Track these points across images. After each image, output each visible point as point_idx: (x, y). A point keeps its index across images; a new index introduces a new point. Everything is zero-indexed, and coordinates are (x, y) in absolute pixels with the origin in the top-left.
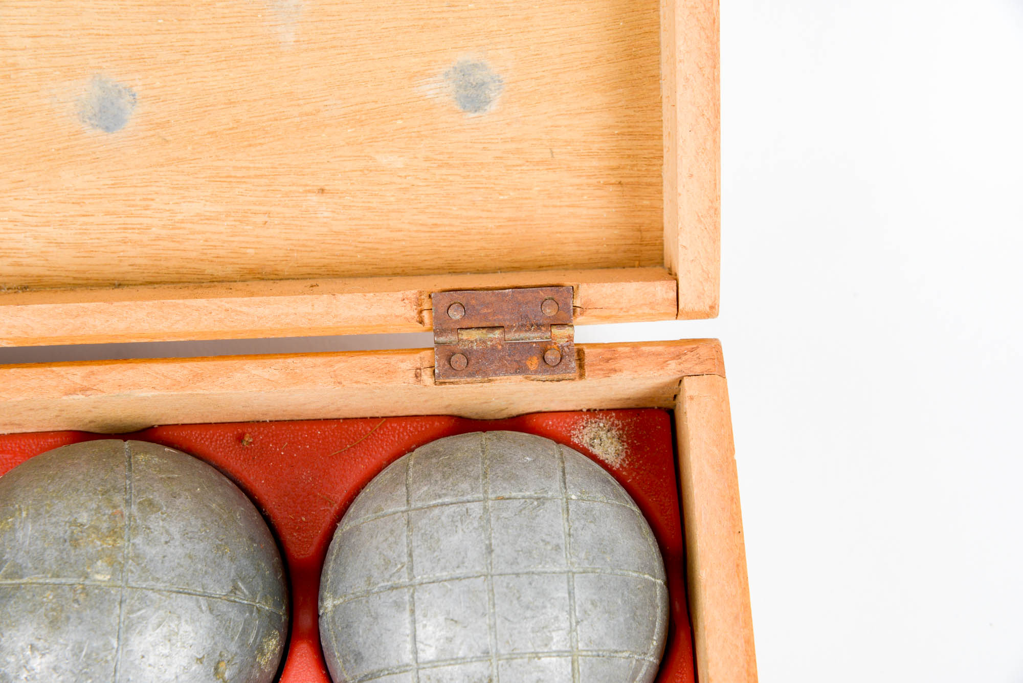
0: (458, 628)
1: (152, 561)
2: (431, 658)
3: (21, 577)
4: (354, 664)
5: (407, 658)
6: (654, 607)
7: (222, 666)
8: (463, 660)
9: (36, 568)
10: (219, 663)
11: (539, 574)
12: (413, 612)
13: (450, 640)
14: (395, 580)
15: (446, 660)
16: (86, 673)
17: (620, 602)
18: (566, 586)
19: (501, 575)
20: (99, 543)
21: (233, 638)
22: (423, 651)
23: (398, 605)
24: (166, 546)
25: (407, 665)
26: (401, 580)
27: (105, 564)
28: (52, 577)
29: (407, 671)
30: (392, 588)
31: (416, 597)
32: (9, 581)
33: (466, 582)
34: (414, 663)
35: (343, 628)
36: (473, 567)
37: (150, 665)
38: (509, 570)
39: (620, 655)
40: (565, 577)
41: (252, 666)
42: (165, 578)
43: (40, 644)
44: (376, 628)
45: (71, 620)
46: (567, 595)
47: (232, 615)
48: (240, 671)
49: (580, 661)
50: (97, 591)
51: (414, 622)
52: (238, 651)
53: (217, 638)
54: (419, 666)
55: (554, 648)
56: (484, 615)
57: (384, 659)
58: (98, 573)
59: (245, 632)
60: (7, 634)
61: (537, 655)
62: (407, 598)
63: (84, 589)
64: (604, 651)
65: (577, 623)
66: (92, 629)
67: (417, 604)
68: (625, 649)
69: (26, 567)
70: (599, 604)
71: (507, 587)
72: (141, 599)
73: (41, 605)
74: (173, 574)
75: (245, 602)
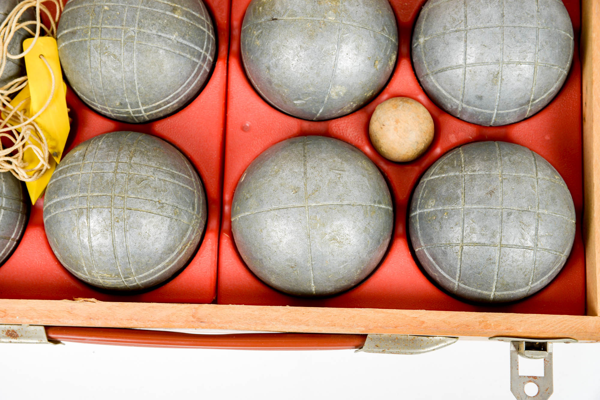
0: (486, 49)
1: (352, 13)
2: (472, 62)
3: (296, 16)
4: (434, 66)
5: (461, 62)
6: (570, 48)
7: (377, 62)
8: (487, 64)
9: (303, 13)
10: (376, 61)
11: (524, 27)
12: (466, 42)
13: (482, 54)
14: (458, 28)
15: (479, 63)
16: (323, 59)
17: (557, 43)
18: (535, 33)
19: (507, 27)
20: (330, 3)
21: (382, 51)
22: (469, 59)
23: (459, 39)
24: (357, 7)
25: (461, 65)
26: (461, 28)
27: (332, 13)
28: (310, 17)
29: (460, 68)
30: (456, 31)
31: (468, 35)
32: (290, 18)
33: (491, 29)
34: (464, 64)
35: (429, 50)
36: (495, 22)
37: (350, 58)
38: (511, 25)
39: (554, 67)
40: (535, 30)
41: (387, 65)
42: (357, 21)
43: (304, 46)
44: (447, 49)
45: (318, 36)
46: (535, 38)
47: (382, 41)
48: (383, 66)
49: (538, 68)
50: (329, 24)
51: (466, 46)
52: (383, 57)
53: (376, 50)
54: (466, 65)
55: (528, 61)
56: (498, 44)
57: (450, 63)
58: (329, 16)
59: (386, 50)
60: (290, 41)
61: (520, 63)
62: (463, 35)
63: (324, 22)
64: (548, 64)
65: (539, 50)
66: (328, 41)
67: (468, 38)
68: (557, 65)
69: (298, 12)
70: (548, 43)
71: (510, 32)
72: (348, 29)
73: (305, 28)
74: (360, 19)
75: (387, 36)
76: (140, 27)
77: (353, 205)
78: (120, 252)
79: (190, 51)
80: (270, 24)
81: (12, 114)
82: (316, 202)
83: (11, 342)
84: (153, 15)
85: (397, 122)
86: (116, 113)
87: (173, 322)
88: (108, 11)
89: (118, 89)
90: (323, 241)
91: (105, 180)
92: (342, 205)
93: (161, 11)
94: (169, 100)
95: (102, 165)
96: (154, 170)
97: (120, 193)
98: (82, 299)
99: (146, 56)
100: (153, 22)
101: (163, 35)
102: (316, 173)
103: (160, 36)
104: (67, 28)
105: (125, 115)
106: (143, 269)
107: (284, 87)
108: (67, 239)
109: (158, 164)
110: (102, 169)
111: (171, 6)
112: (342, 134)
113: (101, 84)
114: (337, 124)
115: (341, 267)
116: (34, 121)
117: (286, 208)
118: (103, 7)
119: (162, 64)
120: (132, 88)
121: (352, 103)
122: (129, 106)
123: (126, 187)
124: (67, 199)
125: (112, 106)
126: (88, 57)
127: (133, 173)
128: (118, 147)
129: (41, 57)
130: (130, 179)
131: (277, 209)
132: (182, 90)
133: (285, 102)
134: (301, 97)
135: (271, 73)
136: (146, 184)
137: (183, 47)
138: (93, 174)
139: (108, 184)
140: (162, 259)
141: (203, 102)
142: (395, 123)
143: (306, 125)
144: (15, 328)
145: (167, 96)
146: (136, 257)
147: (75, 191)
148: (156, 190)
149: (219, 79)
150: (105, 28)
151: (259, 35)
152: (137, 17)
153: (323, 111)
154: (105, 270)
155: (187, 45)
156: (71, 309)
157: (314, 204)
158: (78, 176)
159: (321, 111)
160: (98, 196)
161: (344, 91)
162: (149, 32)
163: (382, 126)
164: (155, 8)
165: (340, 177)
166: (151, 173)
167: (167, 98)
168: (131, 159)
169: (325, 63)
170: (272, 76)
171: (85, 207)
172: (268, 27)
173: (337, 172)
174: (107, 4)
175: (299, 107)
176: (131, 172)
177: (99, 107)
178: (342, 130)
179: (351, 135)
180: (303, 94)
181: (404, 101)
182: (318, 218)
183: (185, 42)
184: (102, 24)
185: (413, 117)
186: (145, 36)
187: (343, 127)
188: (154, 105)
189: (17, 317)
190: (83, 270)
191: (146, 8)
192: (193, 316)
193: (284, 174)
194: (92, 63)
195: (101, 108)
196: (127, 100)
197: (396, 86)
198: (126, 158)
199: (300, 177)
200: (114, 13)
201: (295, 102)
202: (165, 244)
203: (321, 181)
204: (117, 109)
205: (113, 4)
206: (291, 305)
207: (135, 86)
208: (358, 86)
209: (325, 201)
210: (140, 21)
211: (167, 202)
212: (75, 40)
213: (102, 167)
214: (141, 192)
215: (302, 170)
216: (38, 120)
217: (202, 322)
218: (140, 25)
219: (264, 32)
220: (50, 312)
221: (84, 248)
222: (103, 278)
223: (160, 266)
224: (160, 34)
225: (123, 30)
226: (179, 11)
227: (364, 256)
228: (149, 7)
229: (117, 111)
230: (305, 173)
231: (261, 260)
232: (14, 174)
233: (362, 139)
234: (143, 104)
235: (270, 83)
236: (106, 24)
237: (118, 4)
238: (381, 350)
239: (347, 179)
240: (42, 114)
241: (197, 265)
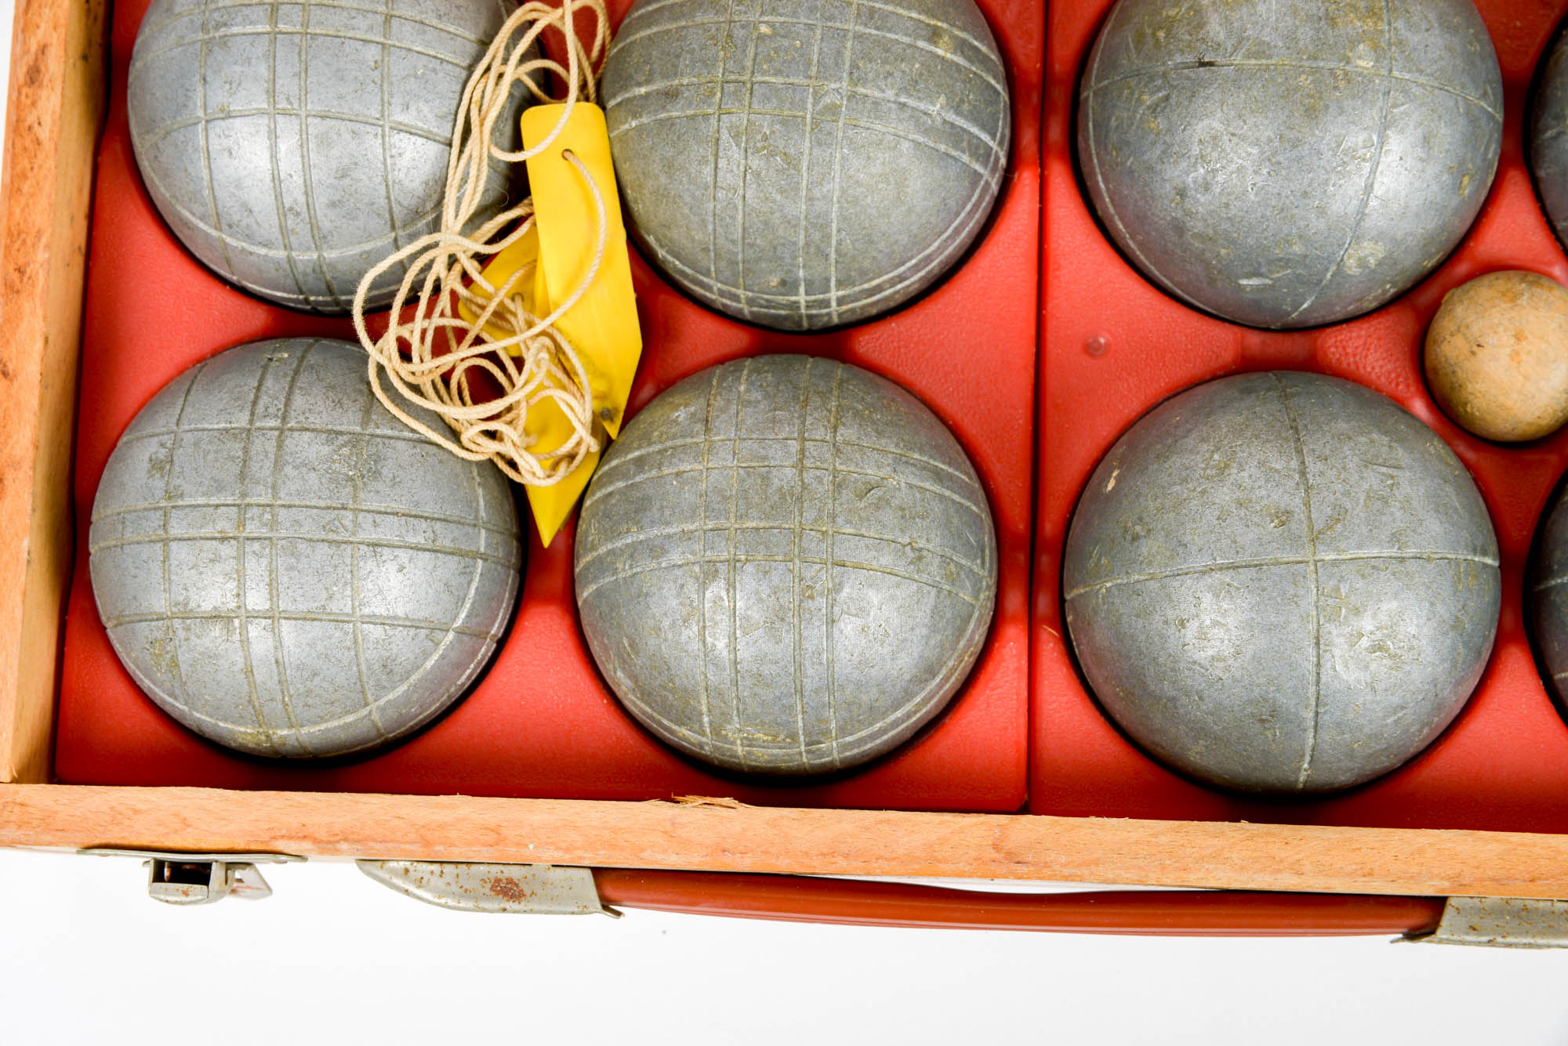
1: (1415, 49)
3: (1270, 57)
7: (1465, 180)
9: (1288, 48)
10: (1464, 176)
16: (1340, 171)
20: (1359, 24)
21: (1480, 150)
24: (1426, 35)
27: (1367, 49)
28: (1308, 59)
32: (1253, 61)
37: (1406, 169)
41: (1484, 187)
42: (1428, 71)
43: (1291, 135)
45: (1330, 110)
47: (1483, 123)
48: (1477, 190)
50: (1360, 79)
53: (1468, 147)
58: (1360, 58)
60: (1250, 122)
63: (1346, 75)
66: (1354, 123)
69: (1275, 47)
72: (1405, 92)
73: (1296, 90)
74: (1435, 67)
75: (1490, 109)
76: (855, 82)
77: (1429, 560)
78: (813, 675)
79: (969, 144)
80: (1193, 75)
81: (492, 307)
82: (1338, 550)
83: (504, 910)
84: (887, 51)
85: (1519, 337)
86: (761, 306)
87: (945, 861)
88: (770, 37)
89: (784, 245)
90: (1352, 654)
91: (774, 487)
92: (1402, 560)
93: (906, 40)
94: (904, 272)
95: (764, 448)
96: (895, 459)
97: (816, 521)
98: (700, 800)
99: (869, 158)
100: (888, 68)
101: (911, 102)
102: (1331, 474)
103: (904, 105)
104: (648, 82)
105: (783, 312)
106: (859, 721)
107: (1221, 241)
108: (665, 640)
109: (902, 445)
110: (764, 458)
111: (928, 25)
112: (1353, 367)
113: (740, 230)
114: (1339, 338)
115: (1389, 721)
116: (552, 325)
117: (1256, 566)
118: (756, 28)
119: (906, 179)
120: (823, 242)
121: (1388, 286)
122: (802, 289)
123: (830, 506)
124: (669, 536)
125: (756, 289)
126: (711, 158)
127: (843, 467)
128: (796, 398)
129: (567, 154)
130: (840, 486)
131: (1228, 568)
132: (938, 248)
133: (1212, 281)
134: (1264, 270)
135: (1187, 206)
136: (880, 499)
137: (956, 136)
138: (741, 471)
139: (783, 497)
140: (908, 695)
141: (983, 277)
142: (1513, 341)
143: (1254, 340)
144: (515, 873)
145: (903, 264)
146: (848, 692)
147: (692, 517)
148: (906, 516)
149: (1025, 216)
150: (763, 82)
151: (1157, 105)
152: (847, 54)
153: (1310, 306)
154: (763, 723)
155: (964, 130)
156: (673, 824)
157: (1332, 556)
158: (696, 474)
159: (1305, 306)
160: (757, 529)
161: (1380, 256)
162: (877, 94)
163: (1475, 348)
164: (890, 31)
165: (1393, 485)
166: (889, 469)
167: (902, 269)
168: (835, 432)
169: (1342, 182)
170: (1188, 213)
171: (722, 558)
172: (1187, 83)
173: (1384, 470)
174: (766, 19)
175: (1249, 296)
176: (839, 467)
177: (714, 290)
178: (1355, 356)
179: (1377, 370)
180: (1270, 262)
181: (1531, 284)
182: (1343, 592)
183: (961, 122)
184: (753, 72)
185: (1561, 327)
186: (869, 106)
187: (1357, 348)
188: (866, 286)
189: (531, 846)
190: (701, 722)
191: (868, 31)
192: (996, 847)
193: (1245, 474)
194: (720, 174)
195: (722, 293)
196: (801, 273)
197: (1495, 241)
198: (823, 429)
199: (1291, 484)
200: (786, 43)
201: (1244, 282)
202: (920, 657)
203: (1347, 494)
204: (766, 296)
205: (782, 19)
206: (1252, 820)
207: (829, 237)
208: (1414, 243)
209: (1360, 546)
210: (854, 66)
211: (930, 546)
212: (674, 114)
213: (763, 452)
214: (868, 520)
215: (1294, 464)
216: (564, 324)
217: (1018, 863)
218: (856, 75)
219: (1173, 100)
220: (614, 833)
221: (715, 665)
222: (750, 742)
223: (899, 714)
224: (902, 100)
225: (811, 90)
226: (946, 39)
227: (1446, 693)
228: (877, 28)
229: (767, 300)
230: (1303, 473)
231: (1174, 699)
232: (502, 465)
233: (1406, 379)
234: (840, 284)
235: (1180, 229)
236: (764, 73)
237: (795, 20)
238: (1485, 939)
239: (1409, 490)
240: (573, 307)
241: (980, 710)
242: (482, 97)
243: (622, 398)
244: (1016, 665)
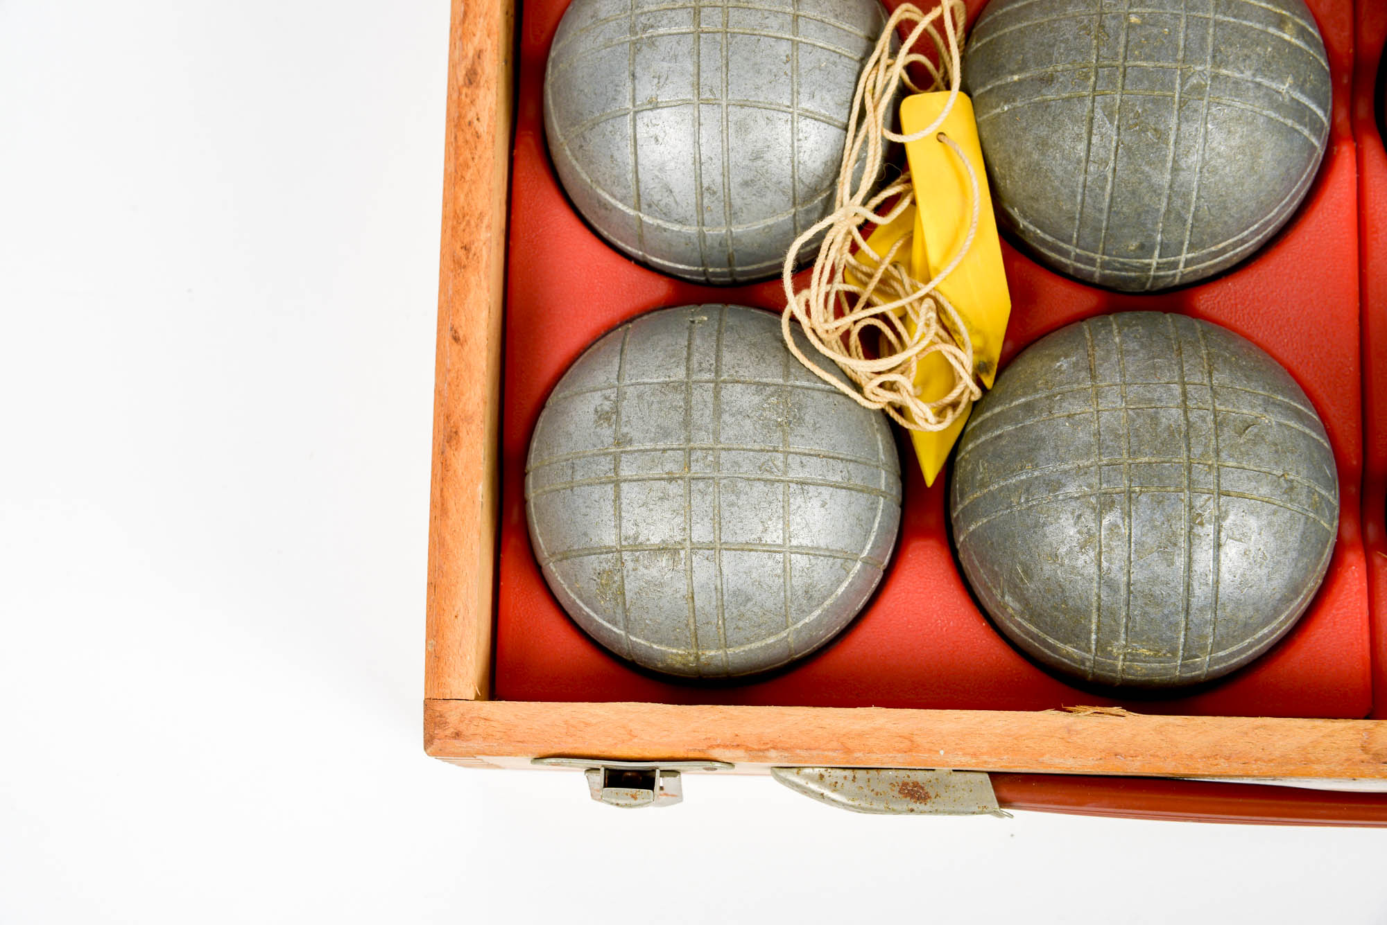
76: (1217, 64)
78: (1201, 593)
79: (1310, 119)
81: (878, 275)
83: (912, 810)
84: (1245, 36)
86: (1115, 269)
87: (1318, 761)
88: (1140, 26)
89: (1148, 212)
91: (1163, 426)
93: (1258, 26)
94: (1247, 236)
95: (1149, 391)
96: (1264, 400)
97: (1203, 455)
98: (1091, 710)
99: (1229, 132)
100: (1246, 51)
101: (1265, 82)
103: (1259, 85)
104: (1021, 70)
105: (1133, 274)
106: (1233, 637)
108: (1062, 565)
109: (1267, 387)
110: (1151, 400)
111: (1276, 13)
113: (1107, 200)
116: (934, 289)
118: (1127, 19)
119: (1259, 151)
120: (1183, 208)
122: (1157, 253)
123: (1213, 442)
124: (1065, 472)
125: (1114, 253)
126: (1085, 136)
127: (1222, 408)
128: (1170, 347)
129: (941, 137)
130: (1221, 424)
132: (1277, 213)
136: (1256, 435)
137: (1299, 112)
138: (1130, 412)
139: (1172, 434)
140: (1276, 612)
141: (1310, 240)
144: (920, 777)
145: (1247, 228)
146: (1228, 610)
147: (1088, 454)
148: (1279, 452)
149: (1346, 185)
150: (1135, 66)
152: (1210, 39)
154: (1149, 639)
155: (1306, 107)
156: (1069, 731)
158: (1087, 416)
160: (1150, 464)
162: (1237, 75)
164: (1245, 18)
166: (1260, 409)
167: (1246, 233)
168: (1210, 376)
171: (1118, 490)
174: (1135, 10)
176: (1219, 408)
177: (1071, 256)
183: (1304, 100)
184: (1125, 58)
186: (1230, 85)
188: (1213, 249)
189: (942, 752)
190: (1089, 640)
191: (1226, 19)
192: (1364, 749)
194: (1093, 149)
195: (1078, 258)
196: (1159, 238)
198: (1199, 374)
200: (1155, 31)
202: (1290, 578)
204: (1121, 260)
205: (1150, 10)
207: (1189, 204)
210: (1216, 50)
211: (1299, 478)
212: (1049, 97)
213: (1149, 395)
214: (1248, 454)
216: (944, 288)
218: (1218, 58)
220: (1016, 739)
221: (1109, 586)
222: (1134, 657)
223: (1266, 630)
224: (1258, 79)
225: (1179, 72)
226: (1290, 26)
228: (1235, 17)
229: (1123, 264)
232: (892, 413)
234: (1192, 247)
236: (1136, 59)
237: (1161, 11)
240: (952, 273)
241: (1327, 628)
242: (874, 87)
243: (996, 352)
244: (1358, 587)
